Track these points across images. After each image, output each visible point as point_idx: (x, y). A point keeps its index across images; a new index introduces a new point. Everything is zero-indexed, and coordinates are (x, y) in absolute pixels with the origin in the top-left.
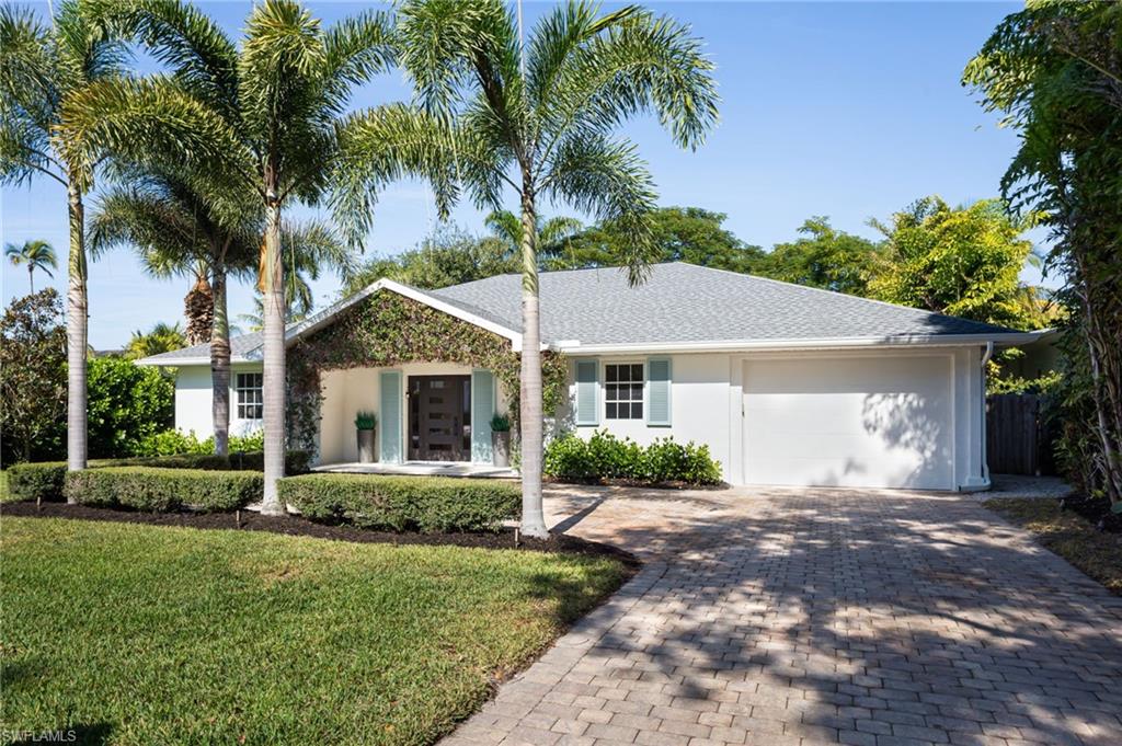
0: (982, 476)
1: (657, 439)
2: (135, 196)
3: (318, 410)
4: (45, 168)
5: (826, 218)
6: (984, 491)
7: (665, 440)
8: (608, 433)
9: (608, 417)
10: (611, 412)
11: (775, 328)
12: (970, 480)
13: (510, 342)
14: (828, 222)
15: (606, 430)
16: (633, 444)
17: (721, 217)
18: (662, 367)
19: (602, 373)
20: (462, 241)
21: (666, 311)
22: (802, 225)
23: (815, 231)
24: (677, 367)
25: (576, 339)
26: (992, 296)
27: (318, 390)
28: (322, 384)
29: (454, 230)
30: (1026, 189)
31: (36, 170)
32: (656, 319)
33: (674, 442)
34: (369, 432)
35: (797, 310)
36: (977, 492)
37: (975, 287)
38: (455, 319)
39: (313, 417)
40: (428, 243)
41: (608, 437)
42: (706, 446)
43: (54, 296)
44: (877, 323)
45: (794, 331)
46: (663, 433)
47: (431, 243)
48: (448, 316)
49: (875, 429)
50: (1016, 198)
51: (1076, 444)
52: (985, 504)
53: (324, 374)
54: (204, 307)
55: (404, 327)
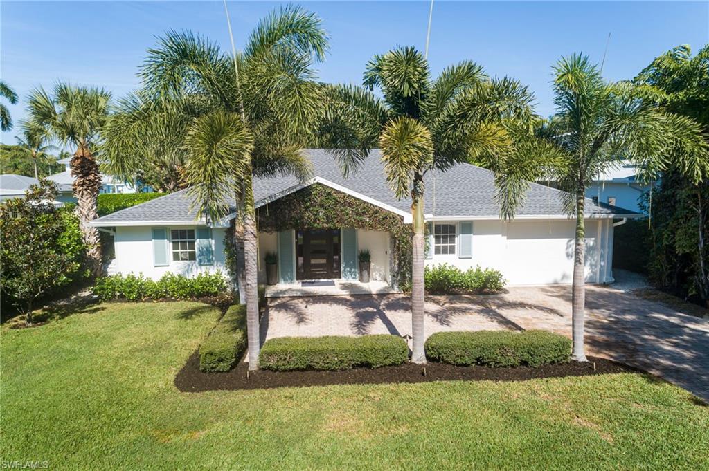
9: (436, 253)
10: (438, 251)
13: (403, 218)
19: (434, 230)
34: (274, 265)
36: (610, 284)
49: (571, 257)
54: (91, 169)
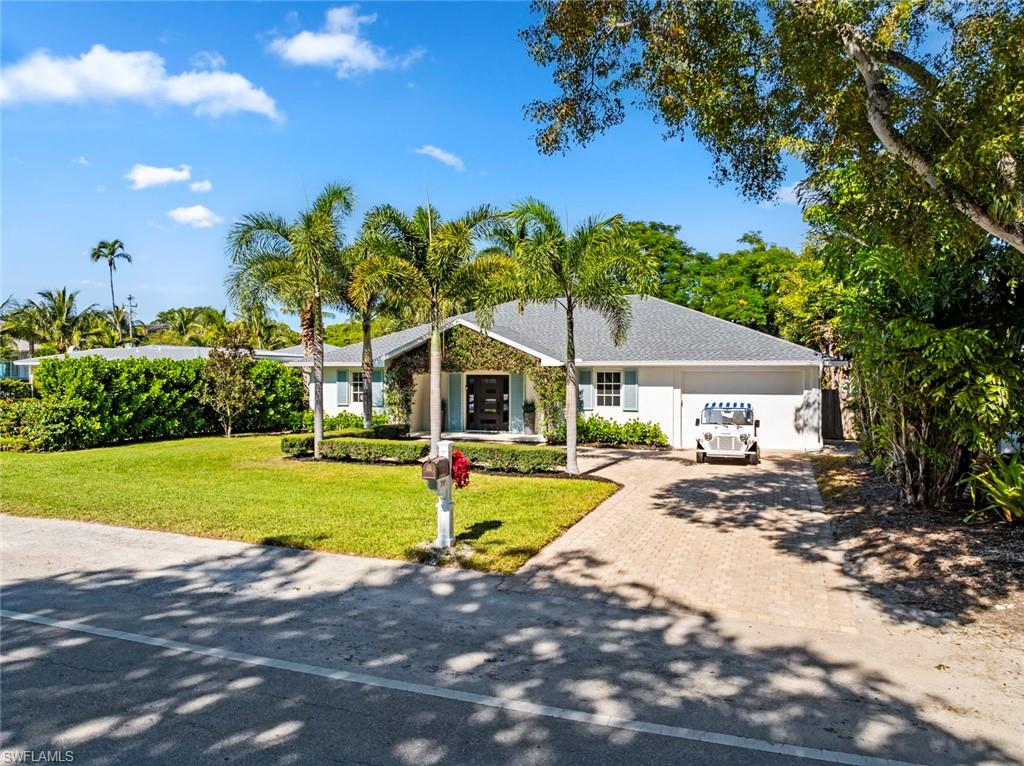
0: (819, 442)
1: (630, 419)
5: (759, 232)
7: (635, 420)
8: (599, 415)
9: (599, 404)
10: (600, 402)
13: (540, 360)
14: (760, 236)
15: (598, 413)
16: (615, 422)
18: (632, 376)
19: (595, 378)
22: (741, 237)
23: (751, 242)
24: (641, 376)
25: (580, 357)
27: (412, 385)
33: (640, 421)
36: (814, 452)
38: (506, 345)
41: (599, 417)
42: (659, 424)
45: (711, 355)
46: (633, 416)
48: (501, 343)
53: (415, 376)
55: (474, 350)
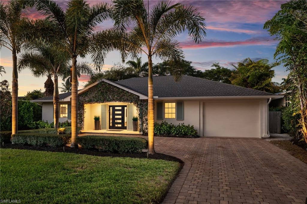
0: (268, 134)
1: (180, 124)
2: (32, 54)
3: (84, 115)
4: (5, 45)
5: (218, 63)
6: (268, 138)
7: (182, 124)
8: (166, 122)
11: (212, 93)
12: (264, 135)
13: (139, 97)
15: (165, 121)
16: (173, 125)
17: (191, 62)
19: (164, 105)
20: (121, 68)
21: (181, 88)
22: (212, 65)
23: (216, 66)
24: (185, 104)
25: (157, 96)
26: (265, 85)
27: (83, 109)
28: (85, 108)
29: (119, 65)
30: (282, 57)
31: (3, 46)
32: (178, 91)
33: (184, 124)
34: (98, 121)
35: (217, 88)
36: (266, 138)
37: (260, 82)
39: (82, 117)
40: (112, 68)
41: (166, 123)
42: (193, 126)
43: (7, 82)
44: (239, 92)
45: (217, 94)
46: (181, 122)
47: (113, 68)
50: (279, 59)
51: (294, 126)
52: (270, 142)
53: (85, 105)
